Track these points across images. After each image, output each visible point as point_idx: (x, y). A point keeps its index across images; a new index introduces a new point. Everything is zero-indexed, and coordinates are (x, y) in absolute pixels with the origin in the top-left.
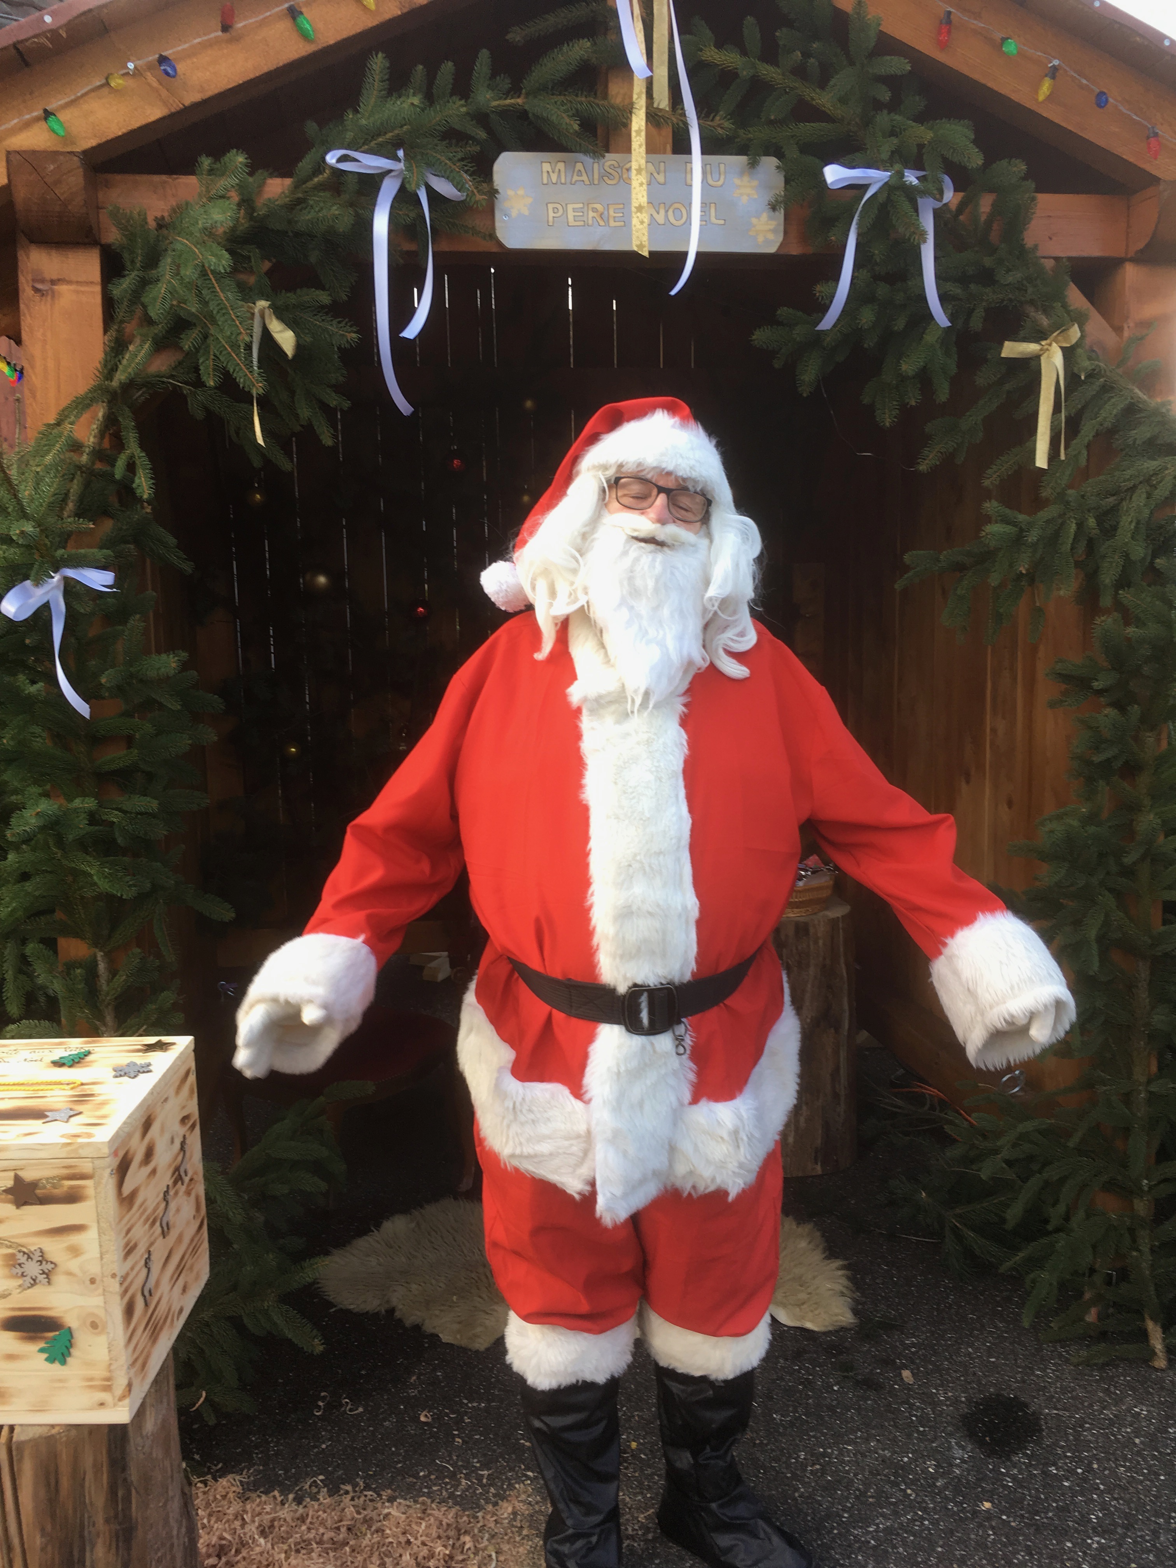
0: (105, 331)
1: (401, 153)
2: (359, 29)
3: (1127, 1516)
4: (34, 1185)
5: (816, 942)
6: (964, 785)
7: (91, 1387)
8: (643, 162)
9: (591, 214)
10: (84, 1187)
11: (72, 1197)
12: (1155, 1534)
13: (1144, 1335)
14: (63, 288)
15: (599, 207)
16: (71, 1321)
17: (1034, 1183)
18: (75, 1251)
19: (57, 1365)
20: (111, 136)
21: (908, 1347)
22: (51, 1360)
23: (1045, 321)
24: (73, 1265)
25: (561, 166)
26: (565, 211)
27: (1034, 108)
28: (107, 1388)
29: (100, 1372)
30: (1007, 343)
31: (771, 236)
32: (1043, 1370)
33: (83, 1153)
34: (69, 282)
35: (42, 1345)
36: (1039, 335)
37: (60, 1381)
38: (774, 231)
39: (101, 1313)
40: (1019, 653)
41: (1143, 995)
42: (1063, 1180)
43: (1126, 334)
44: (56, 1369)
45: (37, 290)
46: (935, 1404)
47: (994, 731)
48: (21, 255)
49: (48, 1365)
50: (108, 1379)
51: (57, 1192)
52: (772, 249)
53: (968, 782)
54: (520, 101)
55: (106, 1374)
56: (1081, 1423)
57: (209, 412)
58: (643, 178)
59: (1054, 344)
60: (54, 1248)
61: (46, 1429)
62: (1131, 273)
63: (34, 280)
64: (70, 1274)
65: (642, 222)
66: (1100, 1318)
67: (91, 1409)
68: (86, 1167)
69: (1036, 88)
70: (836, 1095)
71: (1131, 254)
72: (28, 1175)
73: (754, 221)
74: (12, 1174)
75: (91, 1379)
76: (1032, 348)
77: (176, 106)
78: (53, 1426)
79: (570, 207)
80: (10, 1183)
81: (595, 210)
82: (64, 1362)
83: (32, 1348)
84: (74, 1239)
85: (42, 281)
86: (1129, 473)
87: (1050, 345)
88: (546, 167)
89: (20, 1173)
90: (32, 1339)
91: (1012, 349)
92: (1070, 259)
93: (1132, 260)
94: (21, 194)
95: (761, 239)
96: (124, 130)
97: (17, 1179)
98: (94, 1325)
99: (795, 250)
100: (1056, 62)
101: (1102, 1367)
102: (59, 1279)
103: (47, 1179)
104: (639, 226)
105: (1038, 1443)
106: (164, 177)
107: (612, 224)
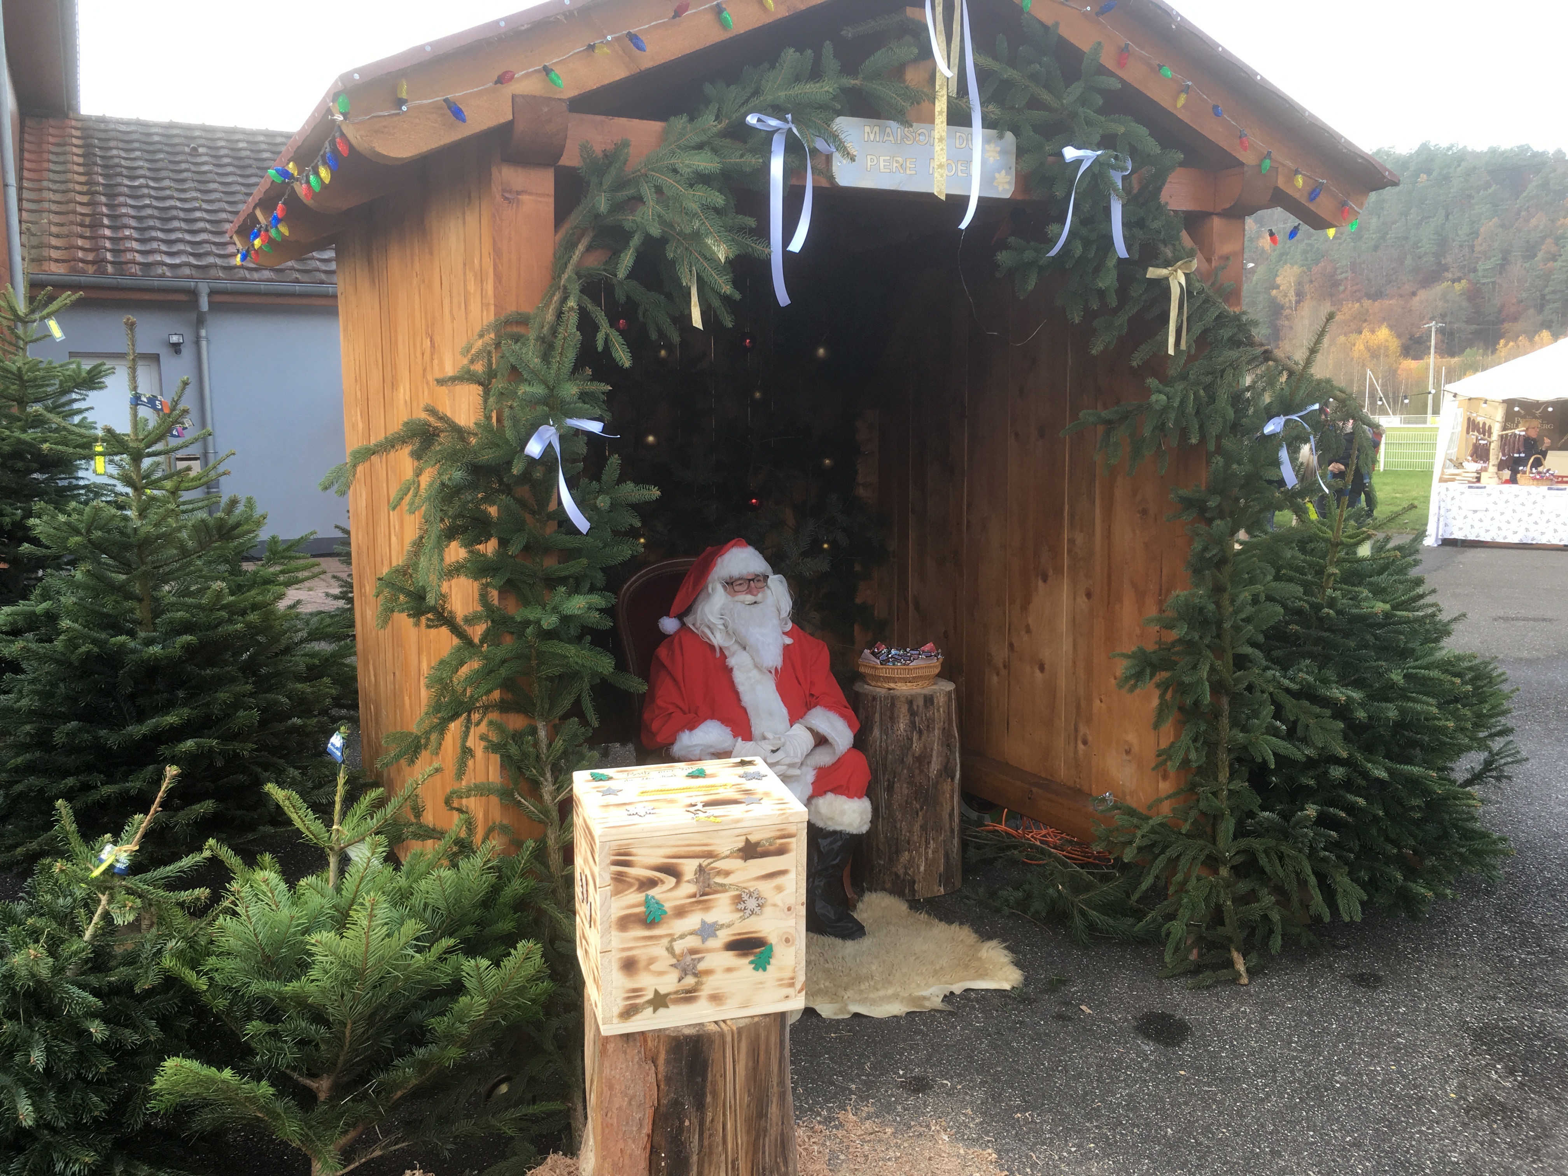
0: (556, 232)
1: (789, 116)
2: (759, 24)
3: (1270, 1066)
4: (757, 844)
5: (938, 710)
6: (1040, 583)
7: (781, 985)
8: (944, 134)
9: (895, 165)
10: (788, 843)
11: (782, 851)
12: (1293, 1073)
13: (1229, 964)
14: (525, 198)
15: (899, 159)
16: (773, 939)
17: (1160, 862)
18: (779, 889)
19: (761, 971)
20: (589, 89)
21: (1074, 993)
22: (756, 969)
23: (1169, 254)
24: (778, 899)
25: (876, 129)
26: (878, 161)
27: (1174, 112)
28: (792, 985)
29: (788, 974)
30: (1150, 269)
31: (1007, 187)
32: (1171, 994)
33: (791, 819)
34: (531, 194)
35: (751, 958)
36: (1166, 264)
37: (761, 983)
38: (1009, 183)
39: (793, 931)
40: (1097, 485)
41: (1225, 721)
42: (1178, 857)
43: (1214, 264)
44: (760, 974)
45: (506, 199)
46: (1114, 1023)
47: (1072, 541)
48: (494, 171)
49: (755, 973)
50: (792, 978)
51: (772, 848)
52: (1008, 196)
53: (1045, 581)
54: (857, 82)
55: (791, 975)
56: (1212, 1021)
57: (628, 298)
58: (944, 145)
59: (1179, 271)
60: (766, 888)
61: (747, 1020)
62: (1217, 223)
63: (504, 190)
64: (775, 905)
65: (942, 176)
66: (1201, 955)
67: (780, 1001)
68: (792, 829)
69: (1176, 98)
70: (952, 831)
71: (1218, 210)
72: (753, 838)
73: (997, 175)
74: (744, 838)
75: (782, 980)
76: (1164, 272)
77: (634, 70)
78: (752, 1017)
79: (882, 159)
80: (741, 845)
81: (897, 162)
82: (765, 970)
83: (745, 961)
84: (779, 880)
85: (510, 192)
86: (1221, 359)
87: (1176, 271)
88: (867, 129)
89: (749, 837)
90: (745, 955)
91: (1153, 273)
92: (1184, 212)
93: (1218, 214)
94: (520, 127)
95: (1000, 188)
96: (598, 85)
97: (747, 839)
98: (787, 940)
99: (1019, 197)
100: (1189, 83)
101: (1208, 988)
102: (768, 910)
103: (767, 840)
104: (939, 178)
105: (1193, 1035)
106: (603, 118)
107: (908, 172)
